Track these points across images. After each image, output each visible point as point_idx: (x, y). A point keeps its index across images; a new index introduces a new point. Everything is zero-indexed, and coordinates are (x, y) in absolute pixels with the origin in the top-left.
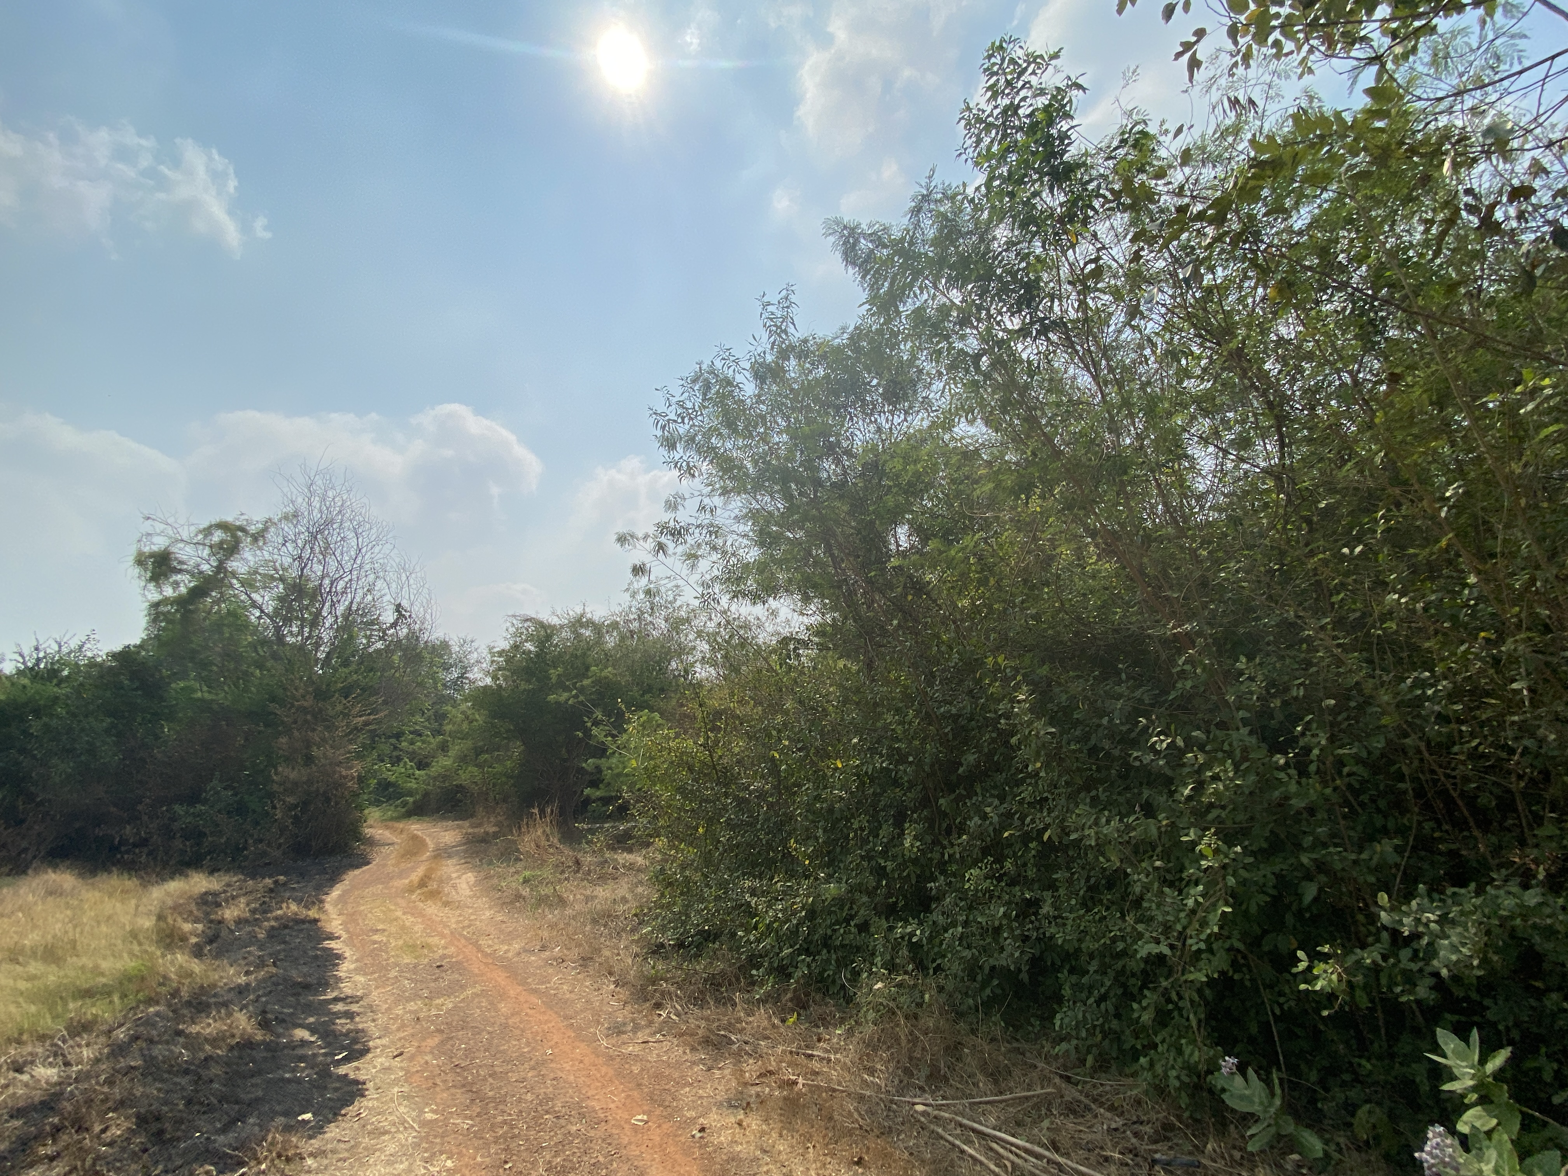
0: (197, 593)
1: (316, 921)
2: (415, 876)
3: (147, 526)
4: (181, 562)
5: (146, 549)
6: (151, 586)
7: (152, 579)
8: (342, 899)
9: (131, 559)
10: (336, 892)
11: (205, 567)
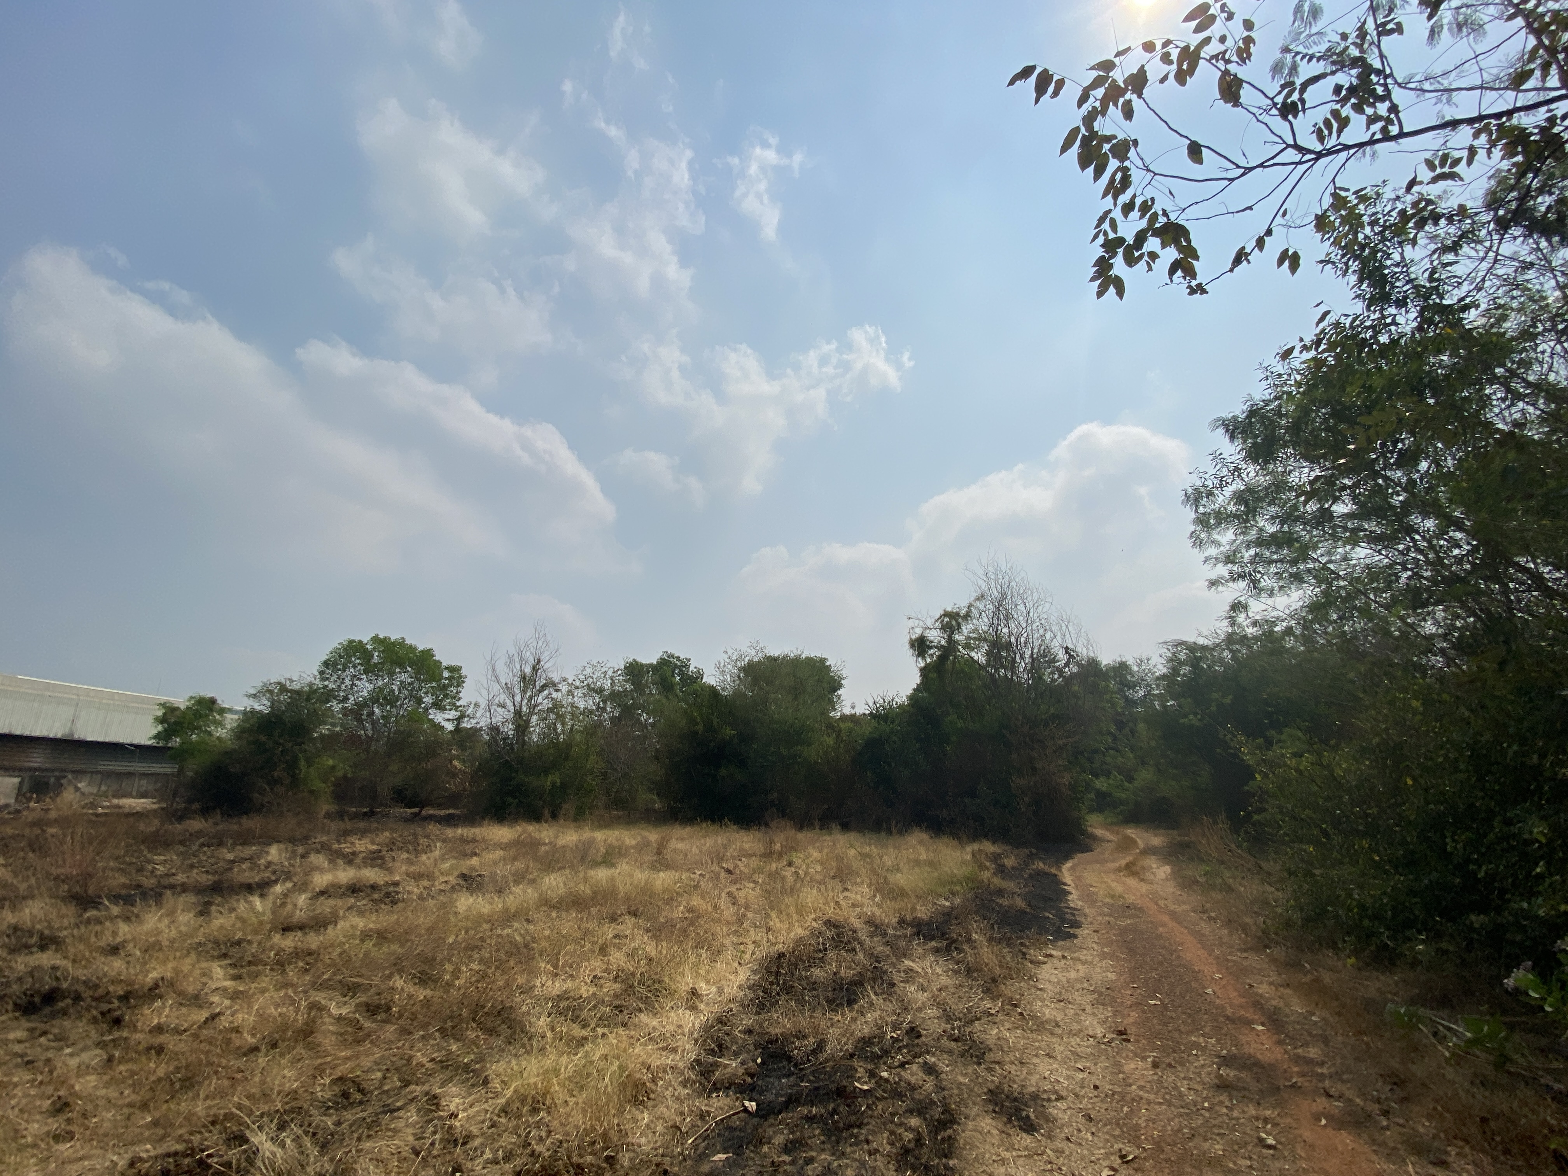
0: (943, 658)
1: (1056, 875)
2: (1123, 863)
3: (911, 623)
4: (931, 642)
5: (914, 637)
6: (920, 659)
7: (919, 655)
8: (1072, 869)
9: (907, 646)
10: (1069, 864)
11: (943, 642)
